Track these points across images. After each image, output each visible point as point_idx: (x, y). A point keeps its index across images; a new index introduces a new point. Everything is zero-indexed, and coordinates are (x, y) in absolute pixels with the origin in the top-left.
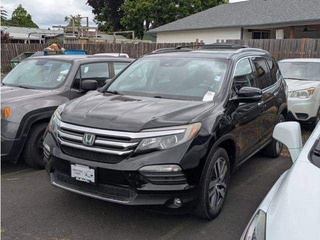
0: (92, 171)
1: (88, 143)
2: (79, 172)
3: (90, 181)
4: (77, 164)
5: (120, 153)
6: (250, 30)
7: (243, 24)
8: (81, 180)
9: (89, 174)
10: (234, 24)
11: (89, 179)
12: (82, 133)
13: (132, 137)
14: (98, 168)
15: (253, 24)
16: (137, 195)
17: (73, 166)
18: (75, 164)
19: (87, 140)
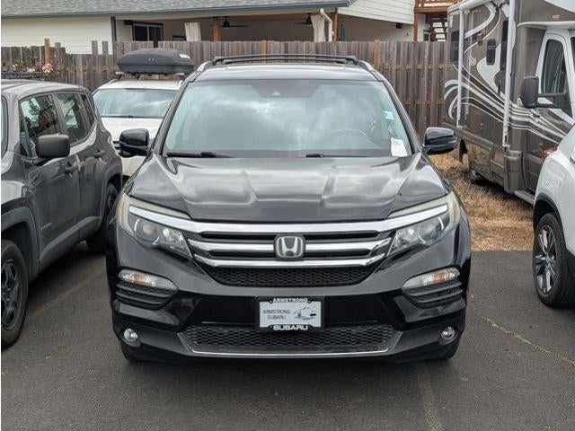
0: (317, 307)
1: (290, 254)
2: (279, 314)
3: (310, 327)
4: (276, 297)
5: (363, 262)
6: (127, 22)
7: (113, 9)
8: (285, 328)
9: (306, 314)
10: (94, 8)
11: (306, 323)
12: (270, 238)
13: (379, 230)
14: (327, 298)
15: (137, 9)
16: (400, 334)
17: (264, 306)
18: (270, 299)
19: (285, 249)
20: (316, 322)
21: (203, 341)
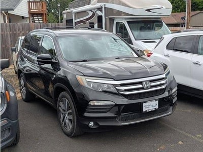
0: (157, 102)
2: (148, 106)
4: (147, 101)
8: (150, 110)
9: (154, 105)
14: (160, 99)
16: (172, 107)
17: (144, 104)
18: (145, 102)
19: (146, 86)
20: (157, 107)
21: (123, 120)
